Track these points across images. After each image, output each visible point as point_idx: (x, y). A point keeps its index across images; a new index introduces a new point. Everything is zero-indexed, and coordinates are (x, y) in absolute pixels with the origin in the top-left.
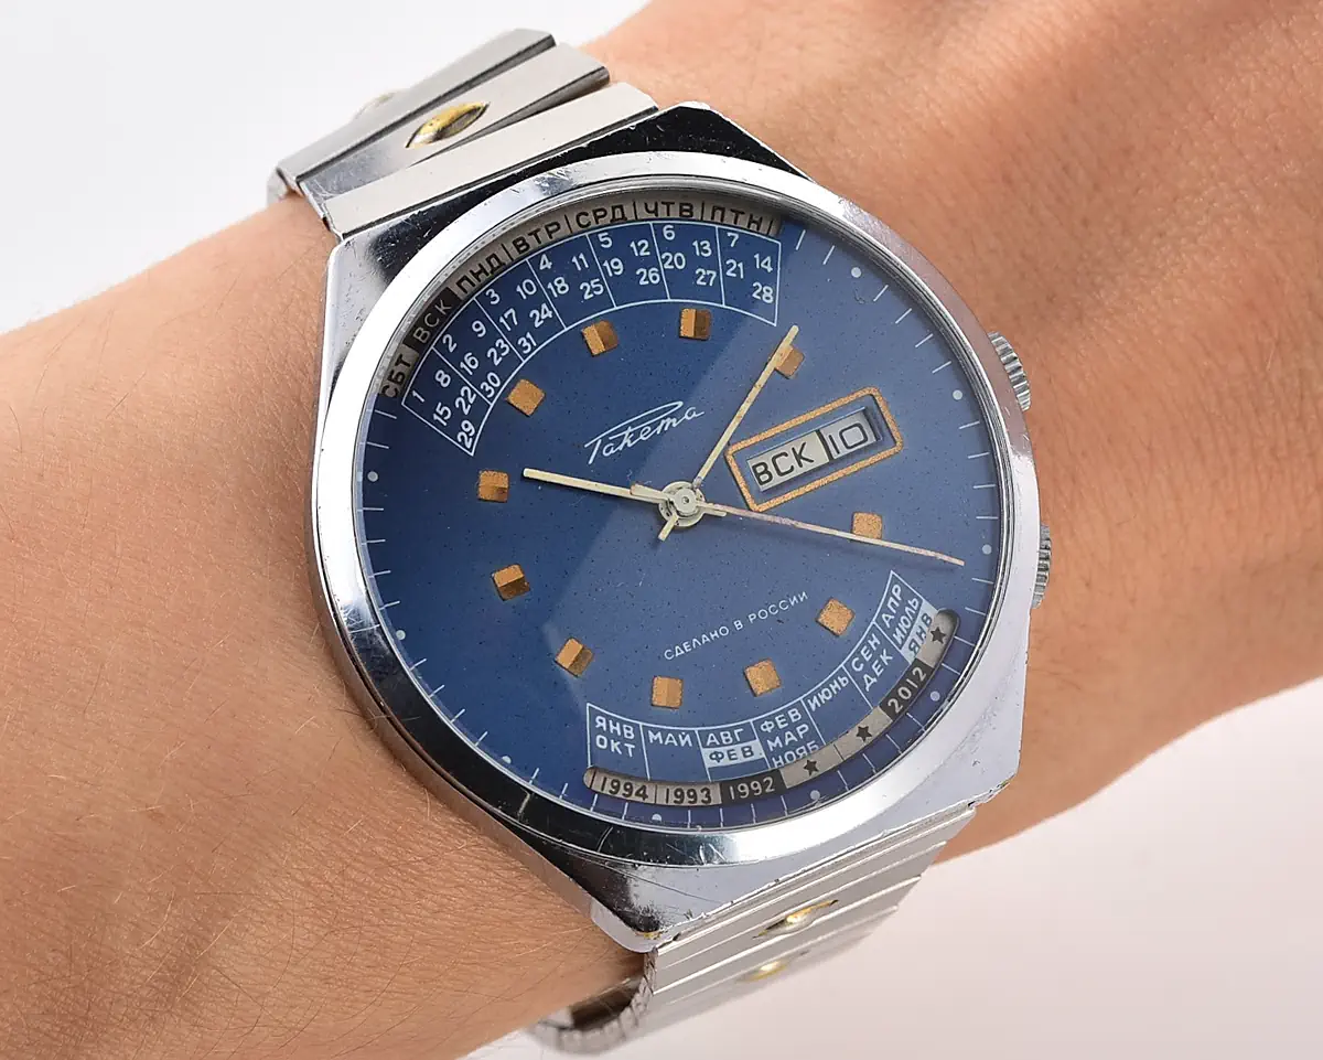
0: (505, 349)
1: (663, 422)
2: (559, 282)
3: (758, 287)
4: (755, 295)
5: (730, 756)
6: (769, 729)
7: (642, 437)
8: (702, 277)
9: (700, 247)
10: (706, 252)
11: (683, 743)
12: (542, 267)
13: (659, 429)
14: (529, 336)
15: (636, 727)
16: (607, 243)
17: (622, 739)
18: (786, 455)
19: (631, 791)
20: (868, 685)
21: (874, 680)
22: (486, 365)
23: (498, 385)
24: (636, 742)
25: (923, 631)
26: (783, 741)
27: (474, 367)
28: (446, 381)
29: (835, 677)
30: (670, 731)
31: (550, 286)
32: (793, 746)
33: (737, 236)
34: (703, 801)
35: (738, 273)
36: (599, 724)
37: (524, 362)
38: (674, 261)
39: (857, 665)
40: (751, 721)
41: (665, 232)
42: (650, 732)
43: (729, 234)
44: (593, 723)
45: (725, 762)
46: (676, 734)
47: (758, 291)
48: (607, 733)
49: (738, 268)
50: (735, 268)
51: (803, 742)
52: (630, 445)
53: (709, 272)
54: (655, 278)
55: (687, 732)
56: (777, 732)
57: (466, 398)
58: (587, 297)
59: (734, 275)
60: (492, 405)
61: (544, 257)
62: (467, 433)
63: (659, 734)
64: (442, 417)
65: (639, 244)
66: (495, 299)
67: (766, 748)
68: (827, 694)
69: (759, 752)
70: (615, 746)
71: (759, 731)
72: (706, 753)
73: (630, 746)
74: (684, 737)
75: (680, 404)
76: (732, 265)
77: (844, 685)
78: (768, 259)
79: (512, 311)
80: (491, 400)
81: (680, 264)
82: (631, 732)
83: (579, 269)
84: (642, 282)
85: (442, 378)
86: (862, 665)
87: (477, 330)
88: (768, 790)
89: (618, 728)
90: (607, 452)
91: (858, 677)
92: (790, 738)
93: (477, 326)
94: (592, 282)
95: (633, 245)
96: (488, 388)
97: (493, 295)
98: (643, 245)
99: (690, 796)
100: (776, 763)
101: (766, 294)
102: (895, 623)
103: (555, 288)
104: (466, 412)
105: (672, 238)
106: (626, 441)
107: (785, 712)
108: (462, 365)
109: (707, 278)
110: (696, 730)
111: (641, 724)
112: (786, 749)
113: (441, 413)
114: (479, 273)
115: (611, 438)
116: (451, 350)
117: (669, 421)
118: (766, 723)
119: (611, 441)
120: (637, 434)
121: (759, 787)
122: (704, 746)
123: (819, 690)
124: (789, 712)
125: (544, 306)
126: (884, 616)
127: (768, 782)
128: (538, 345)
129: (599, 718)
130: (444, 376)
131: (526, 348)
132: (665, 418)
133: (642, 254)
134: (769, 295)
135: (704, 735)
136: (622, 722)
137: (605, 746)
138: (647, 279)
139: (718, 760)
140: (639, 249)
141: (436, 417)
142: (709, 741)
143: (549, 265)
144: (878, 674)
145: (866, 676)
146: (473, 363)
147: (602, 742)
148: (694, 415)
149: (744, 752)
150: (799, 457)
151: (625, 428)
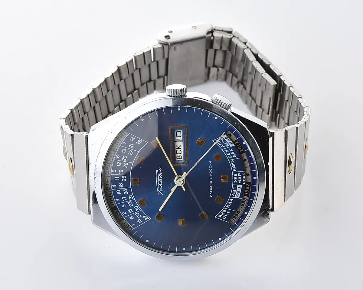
0: (130, 202)
1: (160, 176)
2: (120, 185)
3: (137, 143)
4: (139, 144)
5: (238, 192)
6: (236, 182)
7: (161, 181)
8: (130, 154)
9: (123, 151)
10: (125, 150)
11: (232, 201)
12: (115, 187)
13: (161, 177)
14: (129, 196)
15: (224, 209)
16: (115, 171)
17: (226, 213)
18: (177, 151)
19: (237, 214)
20: (236, 157)
21: (235, 155)
22: (132, 208)
23: (138, 207)
24: (227, 210)
25: (228, 140)
26: (240, 180)
27: (132, 210)
28: (132, 218)
29: (231, 163)
30: (228, 203)
31: (120, 187)
32: (242, 178)
33: (124, 142)
34: (246, 200)
35: (133, 146)
36: (220, 217)
37: (135, 199)
38: (124, 158)
39: (230, 157)
40: (233, 185)
41: (117, 157)
42: (227, 207)
43: (123, 144)
44: (219, 218)
45: (239, 194)
46: (229, 201)
47: (138, 143)
48: (223, 216)
49: (131, 145)
50: (131, 146)
51: (242, 176)
52: (162, 185)
53: (130, 152)
54: (127, 164)
55: (230, 199)
56: (238, 180)
57: (138, 215)
58: (125, 180)
59: (133, 147)
60: (141, 210)
61: (113, 186)
62: (146, 218)
63: (228, 205)
64: (140, 222)
65: (118, 164)
66: (118, 200)
67: (240, 184)
68: (234, 166)
69: (241, 186)
70: (226, 215)
71: (236, 184)
72: (236, 197)
73: (228, 212)
74: (230, 200)
75: (157, 170)
76: (130, 146)
77: (233, 162)
78: (132, 137)
79: (122, 197)
80: (140, 210)
81: (126, 157)
82: (225, 211)
83: (118, 179)
84: (127, 167)
85: (131, 218)
86: (231, 156)
87: (124, 206)
88: (249, 186)
89: (223, 213)
90: (161, 190)
91: (233, 158)
92: (240, 178)
93: (123, 206)
94: (122, 178)
95: (118, 166)
96: (138, 210)
97: (117, 200)
98: (118, 163)
99: (243, 203)
100: (244, 183)
101: (140, 142)
102: (224, 145)
103: (121, 186)
104: (141, 216)
105: (119, 157)
106: (161, 185)
107: (234, 177)
108: (130, 213)
109: (131, 153)
110: (230, 197)
111: (224, 208)
112: (242, 180)
113: (139, 221)
114: (111, 200)
115: (159, 188)
116: (126, 214)
117: (160, 174)
118: (235, 182)
119: (159, 189)
120: (160, 182)
121: (247, 187)
122: (234, 197)
123: (232, 168)
124: (234, 176)
125: (124, 190)
126: (222, 147)
127: (247, 185)
128: (132, 195)
129: (219, 216)
130: (131, 217)
131: (132, 198)
132: (159, 175)
133: (120, 164)
134: (140, 141)
135: (232, 196)
136: (222, 212)
137: (226, 217)
138: (126, 166)
139: (238, 195)
140: (119, 165)
141: (140, 223)
142: (234, 195)
143: (115, 185)
144: (234, 153)
145: (233, 156)
146: (131, 210)
147: (224, 218)
148: (161, 168)
149: (239, 189)
150: (179, 148)
151: (158, 184)
